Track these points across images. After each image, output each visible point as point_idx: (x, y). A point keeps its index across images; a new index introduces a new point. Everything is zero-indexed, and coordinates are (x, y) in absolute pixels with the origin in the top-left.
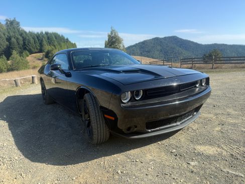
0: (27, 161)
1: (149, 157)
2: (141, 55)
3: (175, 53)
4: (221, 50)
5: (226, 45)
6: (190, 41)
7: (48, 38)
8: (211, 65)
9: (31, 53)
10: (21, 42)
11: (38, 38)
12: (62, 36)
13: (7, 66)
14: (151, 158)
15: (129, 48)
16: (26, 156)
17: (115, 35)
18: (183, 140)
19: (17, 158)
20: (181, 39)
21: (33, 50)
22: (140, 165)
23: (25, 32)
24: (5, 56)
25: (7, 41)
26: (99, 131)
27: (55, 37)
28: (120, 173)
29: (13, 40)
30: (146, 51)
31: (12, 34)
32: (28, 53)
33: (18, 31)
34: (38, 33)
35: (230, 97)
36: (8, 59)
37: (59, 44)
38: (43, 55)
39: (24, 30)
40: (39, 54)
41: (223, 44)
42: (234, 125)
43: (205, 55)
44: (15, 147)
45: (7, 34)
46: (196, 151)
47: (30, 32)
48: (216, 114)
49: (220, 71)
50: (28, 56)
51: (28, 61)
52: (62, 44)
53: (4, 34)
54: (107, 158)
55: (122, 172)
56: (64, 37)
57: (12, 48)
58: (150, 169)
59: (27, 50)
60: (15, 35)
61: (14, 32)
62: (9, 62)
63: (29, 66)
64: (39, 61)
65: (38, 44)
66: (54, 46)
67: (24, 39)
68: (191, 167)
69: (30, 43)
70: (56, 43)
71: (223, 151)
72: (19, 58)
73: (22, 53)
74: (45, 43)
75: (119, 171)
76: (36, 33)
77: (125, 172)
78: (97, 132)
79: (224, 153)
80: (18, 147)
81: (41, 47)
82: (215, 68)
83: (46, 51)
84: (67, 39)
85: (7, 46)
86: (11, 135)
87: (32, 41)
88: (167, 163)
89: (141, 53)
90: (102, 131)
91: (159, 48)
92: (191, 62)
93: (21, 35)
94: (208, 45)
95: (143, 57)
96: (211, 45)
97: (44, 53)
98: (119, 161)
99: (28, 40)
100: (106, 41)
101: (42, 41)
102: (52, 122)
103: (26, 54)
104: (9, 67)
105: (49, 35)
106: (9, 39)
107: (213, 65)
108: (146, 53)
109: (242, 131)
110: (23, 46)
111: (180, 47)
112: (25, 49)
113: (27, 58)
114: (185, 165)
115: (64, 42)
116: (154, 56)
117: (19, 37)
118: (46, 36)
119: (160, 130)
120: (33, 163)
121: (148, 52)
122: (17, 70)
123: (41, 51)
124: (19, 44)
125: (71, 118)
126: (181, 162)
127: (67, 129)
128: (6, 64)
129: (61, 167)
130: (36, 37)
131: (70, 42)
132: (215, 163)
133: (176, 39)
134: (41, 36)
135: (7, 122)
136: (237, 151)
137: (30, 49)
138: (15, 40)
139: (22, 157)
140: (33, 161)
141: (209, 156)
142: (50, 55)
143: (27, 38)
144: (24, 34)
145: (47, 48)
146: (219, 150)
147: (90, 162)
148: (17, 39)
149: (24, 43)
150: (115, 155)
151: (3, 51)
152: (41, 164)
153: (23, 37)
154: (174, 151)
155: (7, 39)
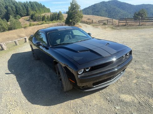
0: (29, 103)
1: (94, 102)
2: (93, 14)
3: (116, 12)
4: (147, 9)
5: (151, 5)
6: (126, 3)
7: (31, 6)
8: (138, 23)
9: (22, 16)
10: (15, 10)
11: (25, 6)
12: (40, 4)
13: (8, 26)
14: (95, 103)
15: (85, 9)
16: (29, 100)
17: (75, 3)
18: (114, 89)
19: (24, 102)
20: (120, 2)
21: (22, 14)
22: (89, 107)
23: (16, 2)
24: (6, 19)
25: (5, 9)
26: (67, 86)
27: (36, 5)
28: (79, 113)
29: (9, 8)
30: (96, 11)
31: (8, 4)
32: (20, 17)
33: (12, 2)
34: (24, 2)
35: (146, 53)
36: (8, 21)
37: (39, 9)
38: (29, 17)
39: (15, 1)
40: (26, 17)
41: (149, 5)
42: (145, 78)
43: (135, 13)
44: (22, 94)
45: (4, 4)
46: (120, 99)
47: (19, 2)
48: (135, 69)
49: (144, 28)
50: (20, 18)
51: (21, 22)
52: (41, 9)
53: (3, 5)
54: (72, 101)
55: (79, 112)
56: (41, 4)
57: (9, 13)
58: (94, 111)
59: (19, 14)
60: (10, 5)
61: (9, 3)
62: (8, 23)
63: (21, 25)
64: (28, 22)
65: (26, 10)
66: (36, 11)
67: (16, 7)
68: (116, 110)
69: (20, 9)
70: (37, 9)
71: (135, 99)
72: (14, 20)
73: (16, 17)
74: (29, 9)
75: (78, 111)
76: (23, 2)
77: (81, 112)
78: (65, 87)
79: (136, 101)
80: (24, 94)
81: (27, 12)
82: (141, 25)
83: (31, 14)
84: (44, 6)
85: (6, 12)
86: (19, 85)
87: (21, 8)
88: (104, 107)
89: (93, 13)
90: (68, 86)
91: (105, 9)
92: (125, 21)
93: (14, 4)
94: (138, 5)
95: (94, 16)
96: (140, 5)
97: (30, 16)
98: (78, 104)
99: (19, 7)
100: (69, 7)
101: (27, 8)
102: (40, 74)
103: (19, 17)
104: (9, 26)
105: (32, 3)
106: (6, 8)
107: (140, 23)
108: (96, 12)
109: (149, 83)
110: (16, 12)
111: (119, 8)
112: (17, 14)
113: (20, 20)
114: (113, 109)
115: (42, 8)
116: (102, 14)
117: (13, 6)
118: (30, 4)
119: (101, 85)
120: (33, 105)
121: (98, 12)
122: (14, 29)
123: (27, 15)
124: (13, 11)
125: (51, 71)
126: (111, 107)
127: (49, 80)
128: (7, 24)
129: (48, 107)
130: (24, 6)
131: (46, 8)
132: (129, 108)
133: (116, 2)
134: (26, 4)
135: (15, 75)
136: (143, 100)
137: (21, 14)
138: (10, 8)
139: (27, 101)
140: (33, 103)
141: (127, 103)
142: (34, 17)
143: (18, 6)
144: (16, 3)
145: (32, 12)
146: (133, 98)
147: (63, 104)
148: (12, 7)
149: (16, 10)
150: (76, 100)
151: (4, 16)
152: (37, 105)
153: (15, 6)
154: (108, 98)
155: (5, 8)
